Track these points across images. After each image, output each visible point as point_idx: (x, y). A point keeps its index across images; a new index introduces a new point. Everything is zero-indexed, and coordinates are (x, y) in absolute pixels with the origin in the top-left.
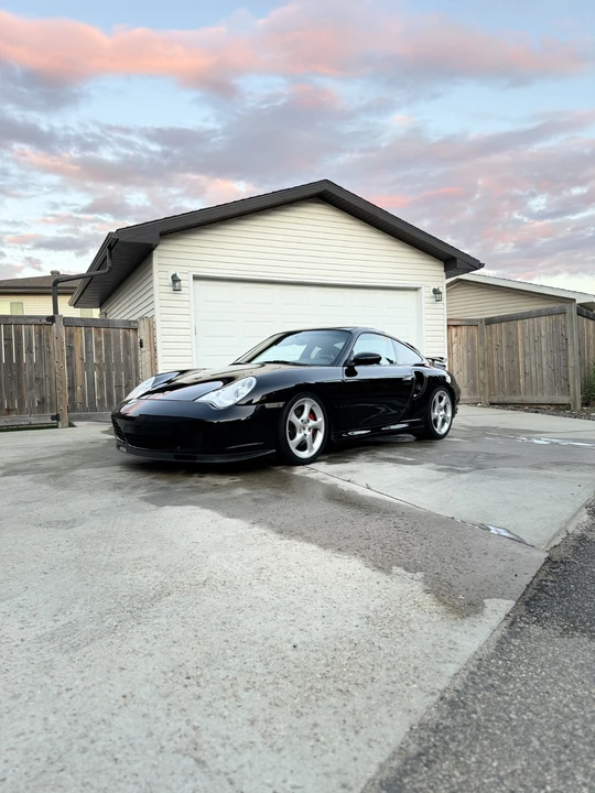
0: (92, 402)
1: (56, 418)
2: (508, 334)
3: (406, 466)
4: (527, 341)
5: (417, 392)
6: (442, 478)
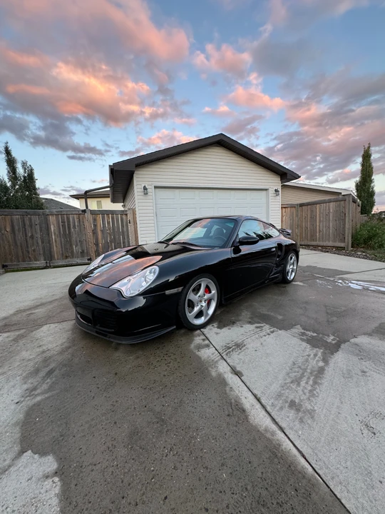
1: (90, 259)
2: (312, 211)
3: (280, 332)
4: (321, 215)
5: (279, 256)
6: (321, 364)
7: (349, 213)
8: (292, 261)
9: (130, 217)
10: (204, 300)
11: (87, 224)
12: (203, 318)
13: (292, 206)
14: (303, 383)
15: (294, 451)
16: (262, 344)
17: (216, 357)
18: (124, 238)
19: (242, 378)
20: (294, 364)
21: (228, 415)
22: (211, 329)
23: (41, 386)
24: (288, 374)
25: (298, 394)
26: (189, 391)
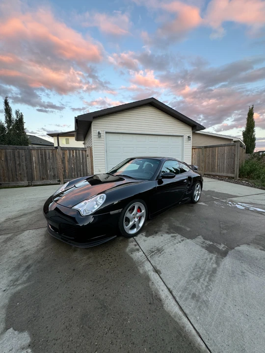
1: (59, 181)
2: (213, 152)
3: (188, 240)
4: (219, 155)
5: (189, 185)
6: (215, 266)
7: (237, 154)
8: (198, 188)
9: (88, 152)
10: (136, 217)
11: (58, 156)
12: (135, 229)
13: (199, 148)
14: (201, 280)
15: (194, 332)
16: (175, 249)
17: (144, 259)
18: (83, 167)
19: (160, 275)
20: (196, 265)
21: (150, 304)
22: (141, 237)
23: (21, 278)
24: (192, 273)
25: (198, 288)
26: (124, 284)
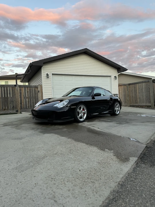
0: (26, 107)
1: (17, 111)
2: (135, 87)
3: (108, 122)
5: (111, 103)
8: (117, 106)
9: (39, 89)
11: (16, 92)
12: (82, 119)
16: (101, 124)
17: (87, 125)
18: (35, 100)
22: (85, 123)
